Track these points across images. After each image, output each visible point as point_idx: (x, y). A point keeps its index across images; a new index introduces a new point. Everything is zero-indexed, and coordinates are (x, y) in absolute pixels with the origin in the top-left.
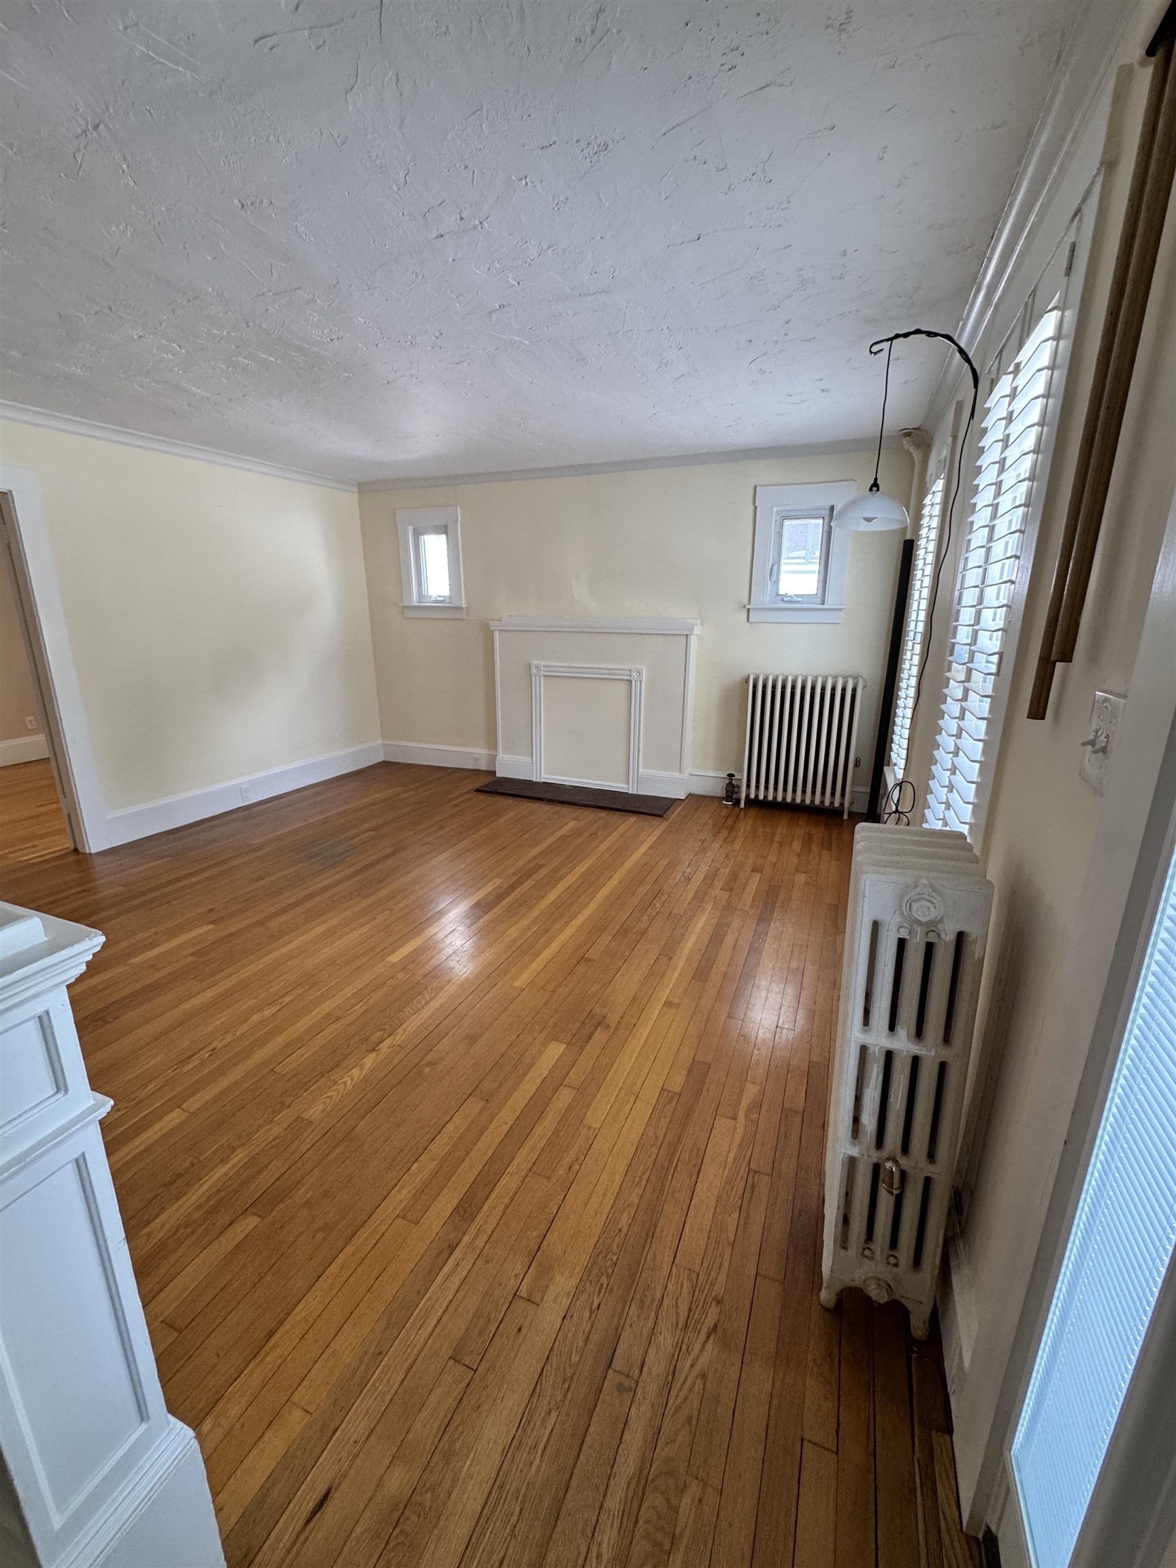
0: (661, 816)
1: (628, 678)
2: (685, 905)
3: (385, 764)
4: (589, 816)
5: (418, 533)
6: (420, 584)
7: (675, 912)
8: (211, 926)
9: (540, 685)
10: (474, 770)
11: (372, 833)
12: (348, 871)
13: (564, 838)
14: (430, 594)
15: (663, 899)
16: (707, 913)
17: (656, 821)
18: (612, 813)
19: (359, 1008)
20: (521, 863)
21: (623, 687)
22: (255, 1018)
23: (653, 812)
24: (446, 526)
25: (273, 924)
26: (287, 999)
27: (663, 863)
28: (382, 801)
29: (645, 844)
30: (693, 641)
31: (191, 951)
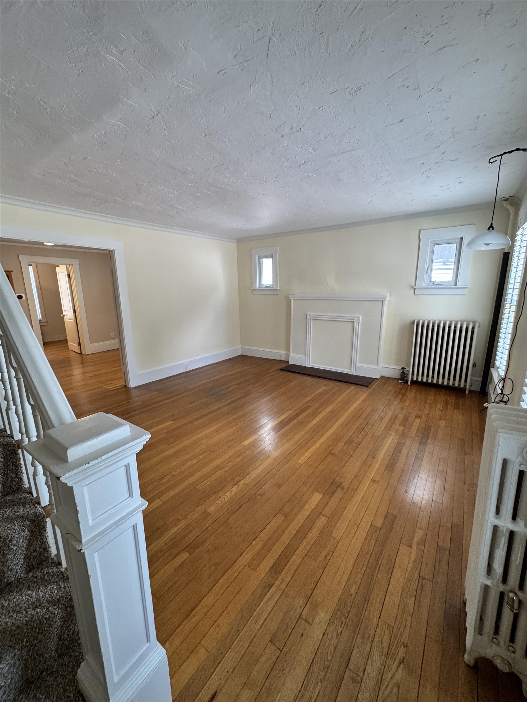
0: (367, 386)
1: (353, 321)
2: (381, 432)
3: (242, 356)
4: (331, 384)
5: (260, 258)
6: (260, 280)
7: (376, 434)
8: (173, 422)
9: (311, 324)
10: (280, 360)
11: (236, 386)
12: (226, 403)
13: (320, 394)
14: (264, 284)
15: (370, 427)
16: (392, 437)
17: (365, 389)
18: (343, 383)
19: (231, 464)
20: (300, 405)
21: (350, 325)
22: (189, 464)
23: (363, 384)
24: (272, 255)
25: (196, 423)
26: (201, 457)
27: (369, 410)
28: (240, 372)
29: (360, 399)
30: (386, 303)
31: (165, 431)
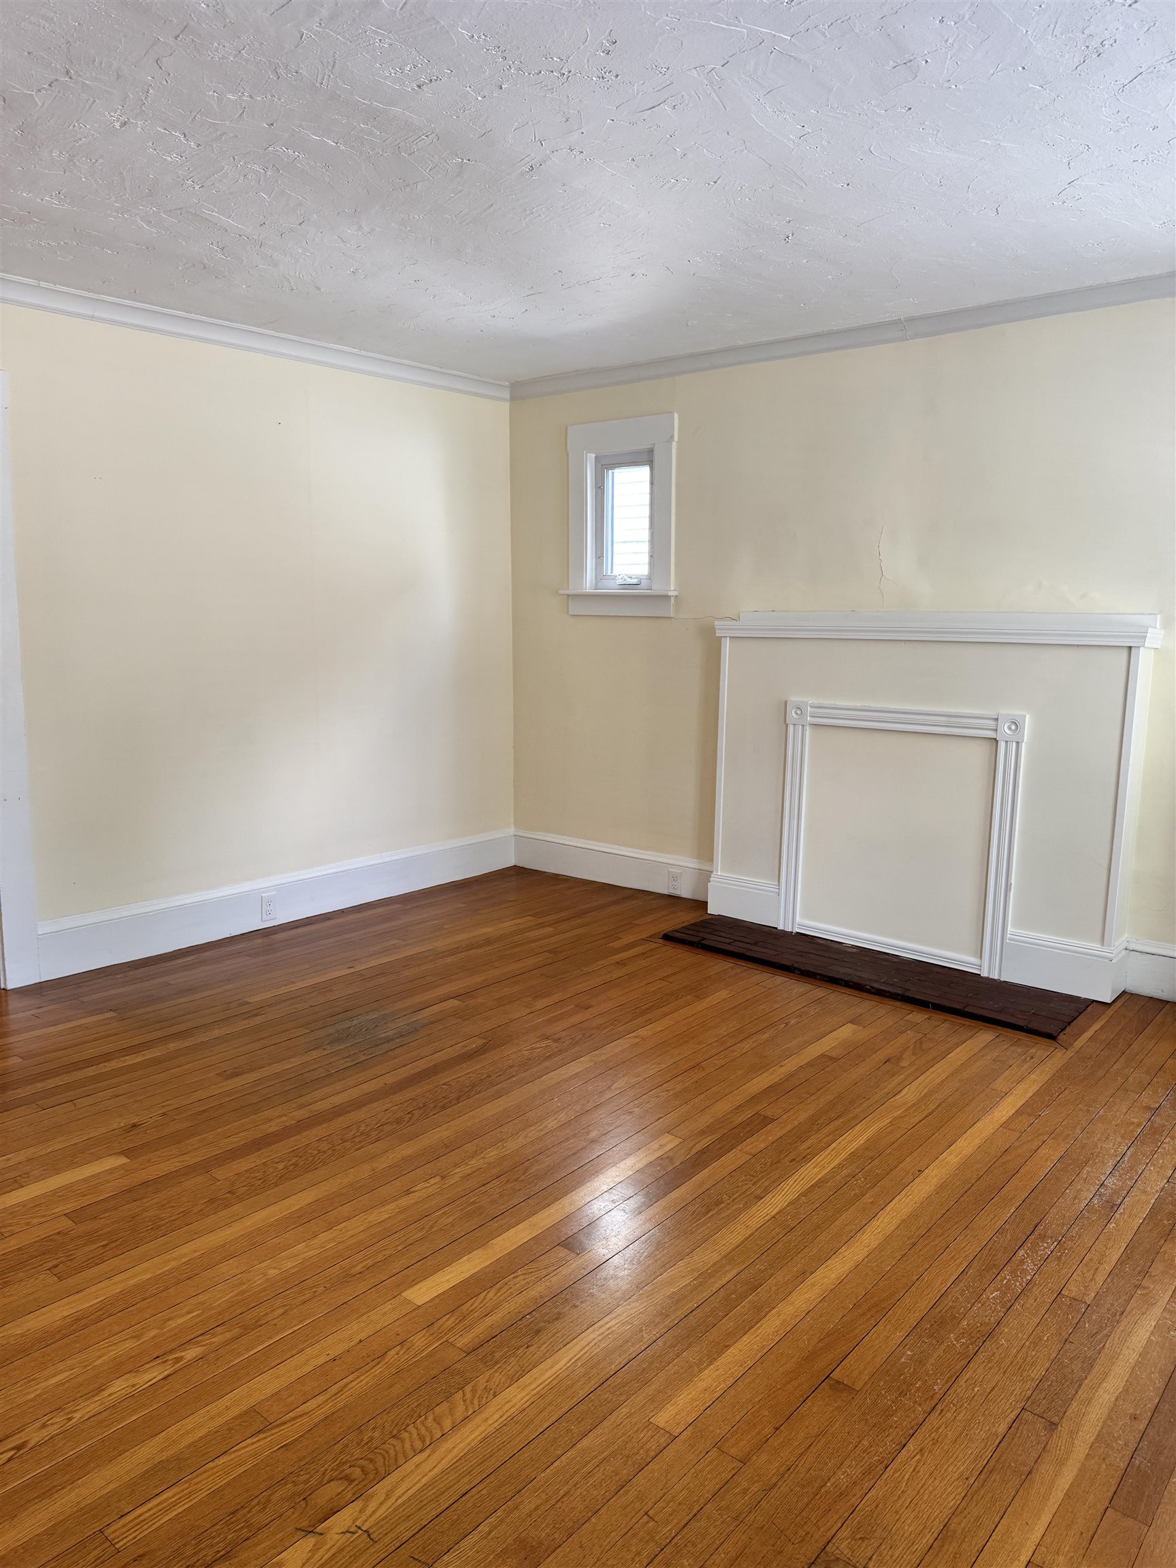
0: (1052, 1037)
1: (991, 734)
3: (518, 872)
4: (884, 1016)
5: (606, 464)
6: (599, 556)
8: (123, 1160)
9: (805, 744)
10: (670, 896)
12: (390, 1079)
13: (825, 1060)
14: (616, 572)
17: (1039, 1049)
18: (938, 1017)
20: (723, 1107)
21: (977, 754)
22: (119, 1387)
23: (1034, 1025)
24: (651, 451)
25: (224, 1173)
26: (190, 1354)
27: (1049, 1155)
29: (1009, 1099)
30: (1145, 661)
31: (70, 1206)
